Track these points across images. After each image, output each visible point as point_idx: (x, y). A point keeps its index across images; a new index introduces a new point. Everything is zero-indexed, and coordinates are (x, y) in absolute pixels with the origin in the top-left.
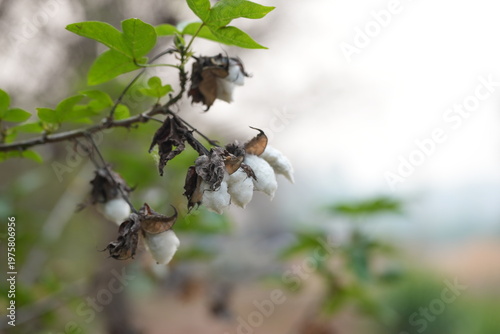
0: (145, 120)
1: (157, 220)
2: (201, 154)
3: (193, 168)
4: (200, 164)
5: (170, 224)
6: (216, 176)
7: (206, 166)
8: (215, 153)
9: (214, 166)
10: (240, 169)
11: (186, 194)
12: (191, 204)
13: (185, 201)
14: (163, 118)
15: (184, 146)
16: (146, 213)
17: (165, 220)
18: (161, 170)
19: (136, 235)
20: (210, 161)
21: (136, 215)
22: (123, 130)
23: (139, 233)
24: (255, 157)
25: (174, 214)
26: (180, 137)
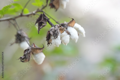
0: (34, 14)
1: (37, 49)
2: (52, 27)
3: (49, 31)
4: (51, 30)
5: (42, 50)
6: (56, 34)
7: (53, 30)
8: (56, 26)
9: (55, 31)
10: (65, 32)
11: (47, 40)
12: (49, 43)
13: (47, 42)
14: (40, 14)
15: (46, 24)
16: (33, 46)
17: (40, 49)
18: (38, 32)
19: (30, 54)
20: (54, 29)
21: (30, 47)
22: (26, 18)
23: (31, 53)
24: (71, 28)
25: (43, 47)
26: (45, 21)
